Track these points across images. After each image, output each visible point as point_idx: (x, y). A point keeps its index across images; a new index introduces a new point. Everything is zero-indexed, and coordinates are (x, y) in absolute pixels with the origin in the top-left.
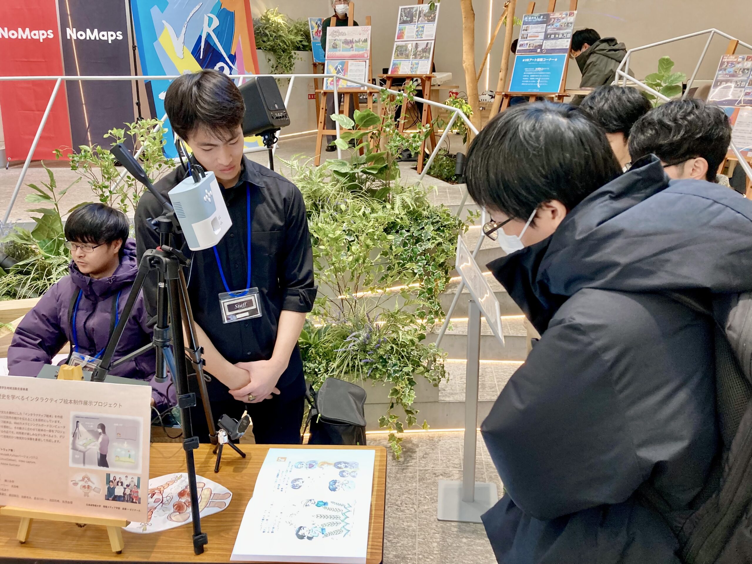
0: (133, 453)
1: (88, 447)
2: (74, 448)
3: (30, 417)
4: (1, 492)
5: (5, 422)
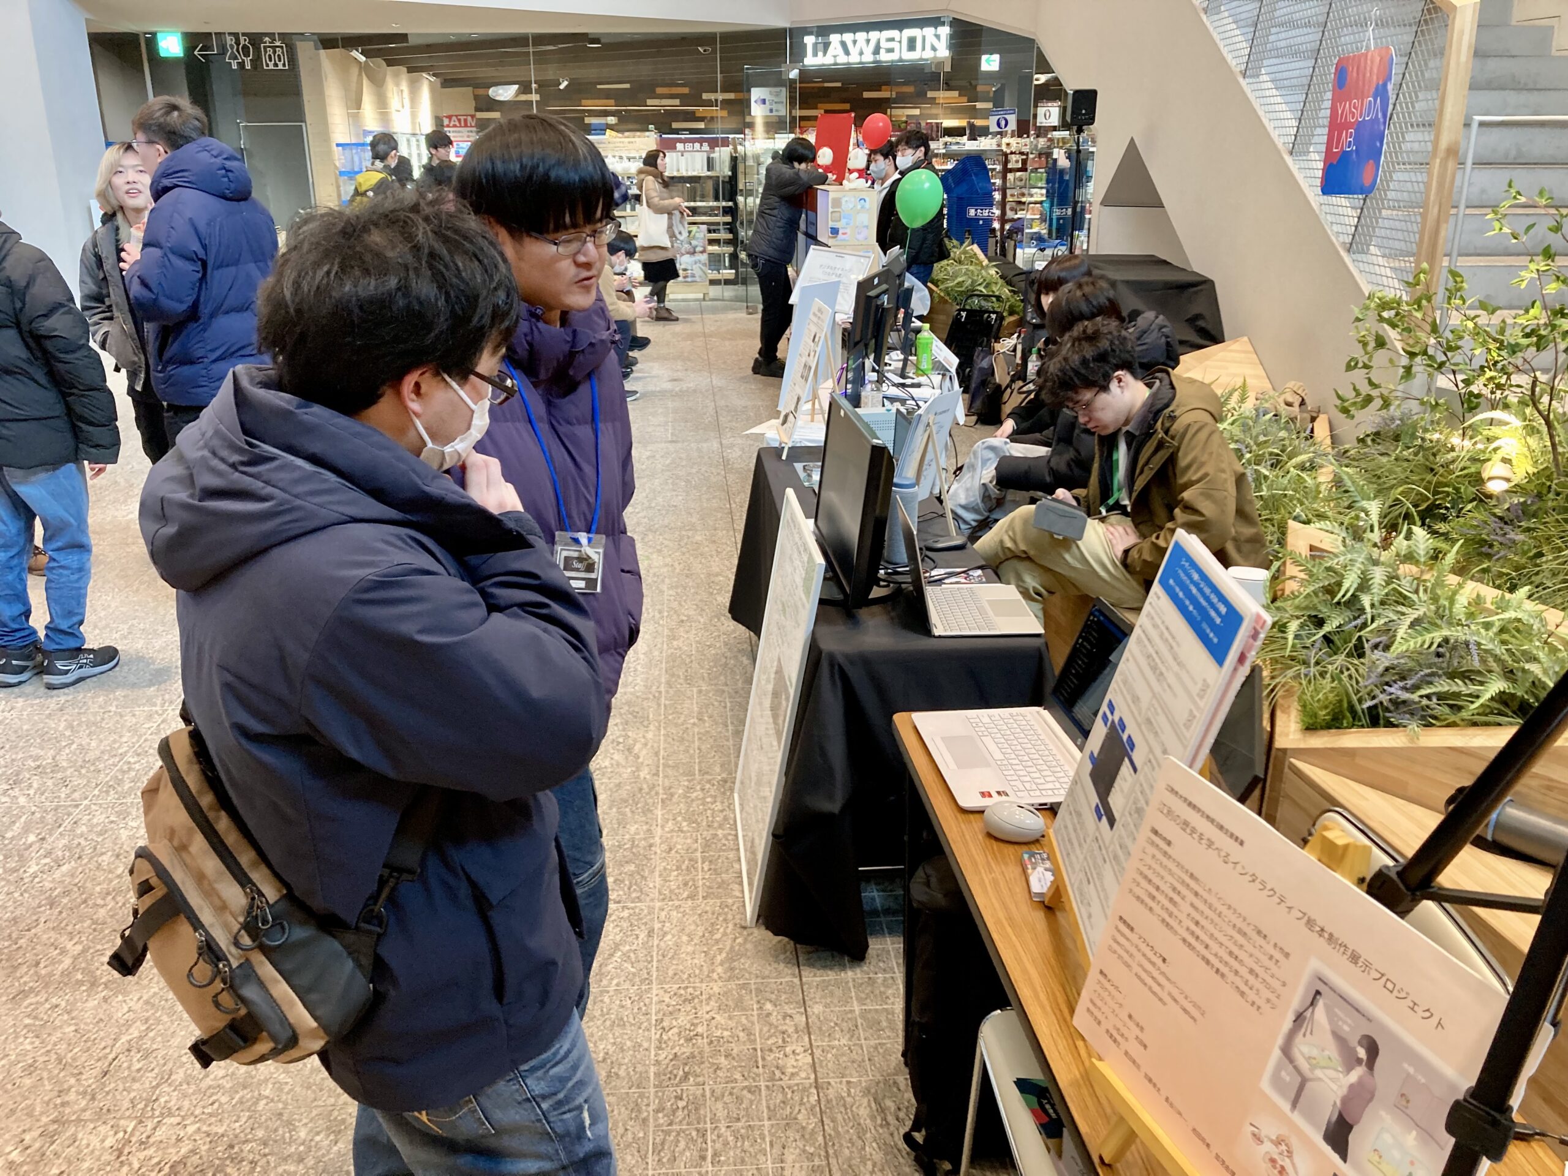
1: (1319, 1073)
2: (1287, 1050)
3: (1224, 911)
4: (1115, 1033)
5: (1174, 889)
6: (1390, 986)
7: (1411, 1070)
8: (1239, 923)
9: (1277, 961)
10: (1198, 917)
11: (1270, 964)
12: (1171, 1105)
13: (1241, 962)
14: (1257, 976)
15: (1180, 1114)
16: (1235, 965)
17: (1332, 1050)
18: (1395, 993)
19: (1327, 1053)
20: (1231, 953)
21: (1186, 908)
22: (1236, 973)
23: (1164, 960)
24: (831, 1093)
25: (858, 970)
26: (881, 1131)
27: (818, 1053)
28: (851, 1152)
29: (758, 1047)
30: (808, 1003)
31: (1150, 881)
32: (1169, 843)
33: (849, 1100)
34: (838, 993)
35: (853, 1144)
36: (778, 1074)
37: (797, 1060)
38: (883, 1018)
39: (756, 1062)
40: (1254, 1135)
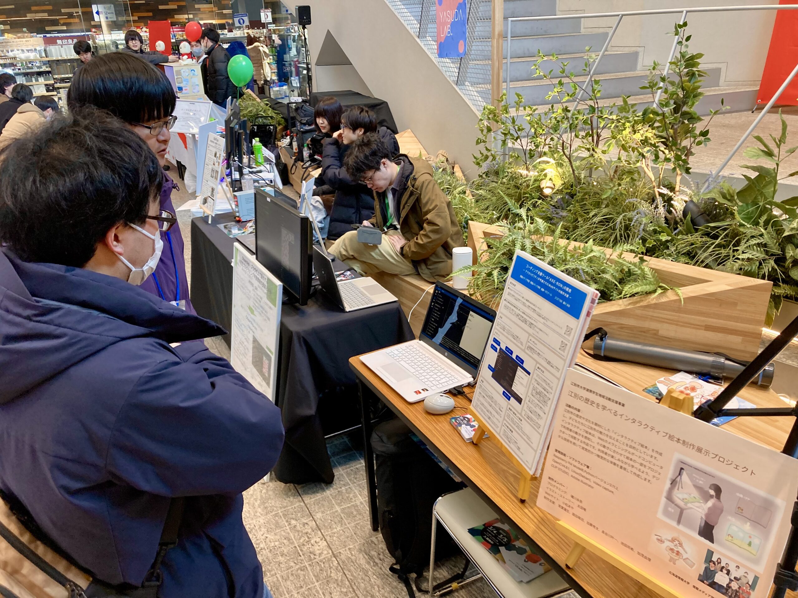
0: (756, 541)
1: (689, 505)
2: (669, 498)
3: (620, 438)
4: (564, 506)
5: (587, 432)
6: (721, 459)
7: (741, 496)
8: (629, 443)
9: (655, 458)
10: (604, 443)
11: (652, 460)
12: (606, 534)
13: (634, 461)
14: (645, 466)
15: (612, 537)
16: (632, 463)
17: (695, 493)
18: (725, 462)
19: (692, 495)
20: (627, 458)
21: (595, 440)
22: (633, 466)
23: (588, 467)
24: (343, 557)
25: (331, 489)
26: (375, 568)
27: (328, 538)
28: (365, 584)
29: (296, 545)
30: (312, 514)
31: (571, 430)
32: (579, 411)
33: (353, 558)
34: (326, 503)
35: (364, 580)
36: (312, 556)
37: (319, 546)
38: (353, 510)
39: (299, 553)
40: (658, 540)
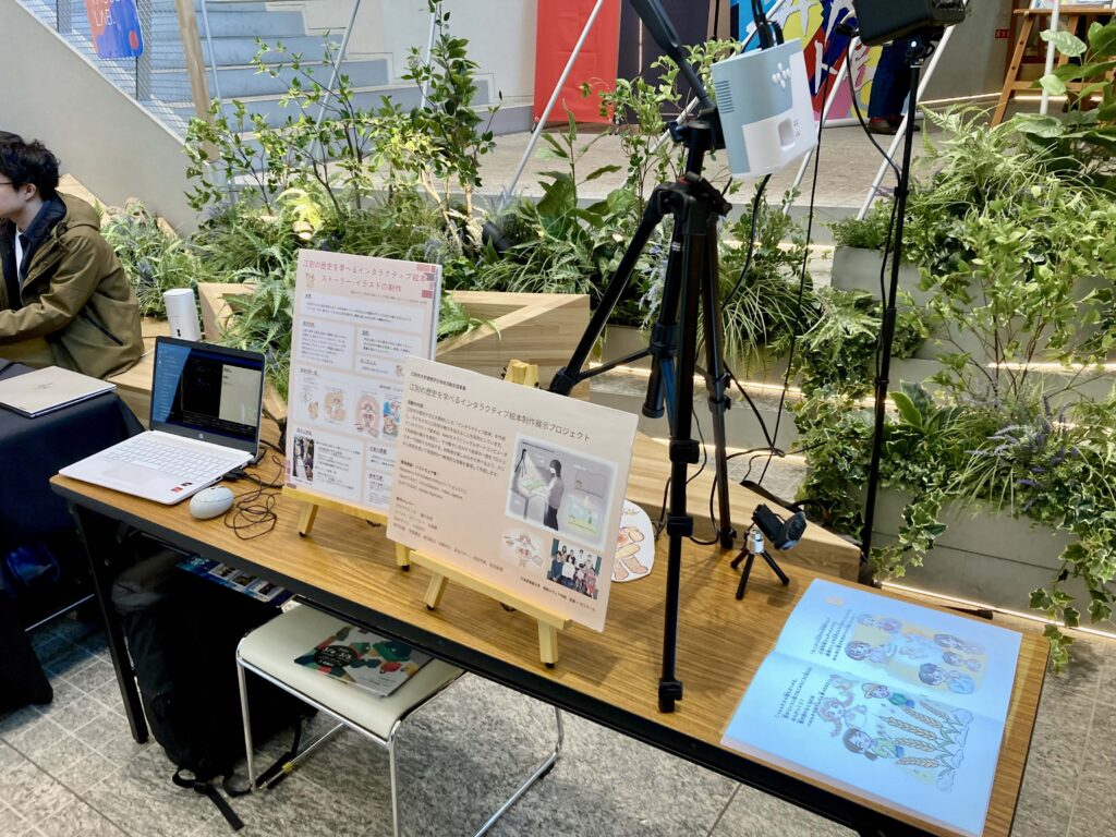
0: (595, 516)
1: (534, 492)
2: (515, 489)
6: (559, 430)
8: (474, 433)
9: (499, 443)
11: (496, 446)
17: (537, 477)
18: (563, 431)
19: (535, 479)
24: (96, 796)
25: (52, 710)
26: (154, 792)
27: (63, 780)
28: (144, 819)
29: (9, 806)
30: (27, 755)
32: (421, 406)
33: (114, 791)
34: (47, 733)
35: (141, 814)
36: (42, 813)
37: (50, 794)
38: (97, 727)
39: (16, 816)
40: (507, 543)
